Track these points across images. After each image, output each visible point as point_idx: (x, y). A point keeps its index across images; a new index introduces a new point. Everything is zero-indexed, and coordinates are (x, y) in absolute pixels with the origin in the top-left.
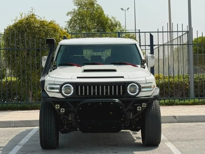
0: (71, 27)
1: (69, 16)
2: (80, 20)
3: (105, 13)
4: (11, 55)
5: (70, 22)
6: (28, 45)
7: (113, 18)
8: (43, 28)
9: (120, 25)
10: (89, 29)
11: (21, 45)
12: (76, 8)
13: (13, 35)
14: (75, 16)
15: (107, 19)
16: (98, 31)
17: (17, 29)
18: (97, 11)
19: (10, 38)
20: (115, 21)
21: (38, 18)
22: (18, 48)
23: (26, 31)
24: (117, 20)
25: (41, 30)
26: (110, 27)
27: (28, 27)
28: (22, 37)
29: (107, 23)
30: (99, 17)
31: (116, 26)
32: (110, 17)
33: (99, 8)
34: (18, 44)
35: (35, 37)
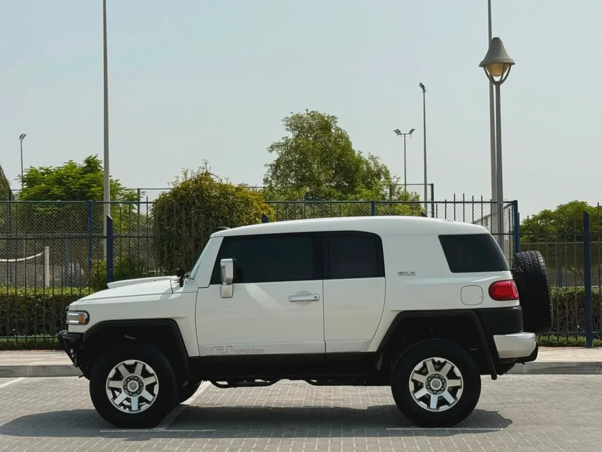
0: (278, 177)
1: (274, 152)
2: (299, 162)
3: (354, 147)
4: (165, 248)
5: (276, 166)
6: (197, 230)
7: (372, 158)
8: (226, 198)
9: (387, 174)
10: (319, 184)
11: (184, 229)
12: (291, 135)
13: (171, 210)
14: (288, 153)
15: (360, 161)
16: (338, 187)
17: (177, 200)
18: (336, 143)
19: (165, 217)
20: (376, 164)
21: (217, 180)
22: (179, 234)
23: (194, 203)
24: (381, 163)
25: (221, 203)
26: (364, 179)
27: (197, 196)
28: (187, 214)
29: (357, 170)
30: (340, 156)
31: (378, 176)
32: (365, 156)
33: (343, 136)
34: (180, 227)
35: (210, 215)
